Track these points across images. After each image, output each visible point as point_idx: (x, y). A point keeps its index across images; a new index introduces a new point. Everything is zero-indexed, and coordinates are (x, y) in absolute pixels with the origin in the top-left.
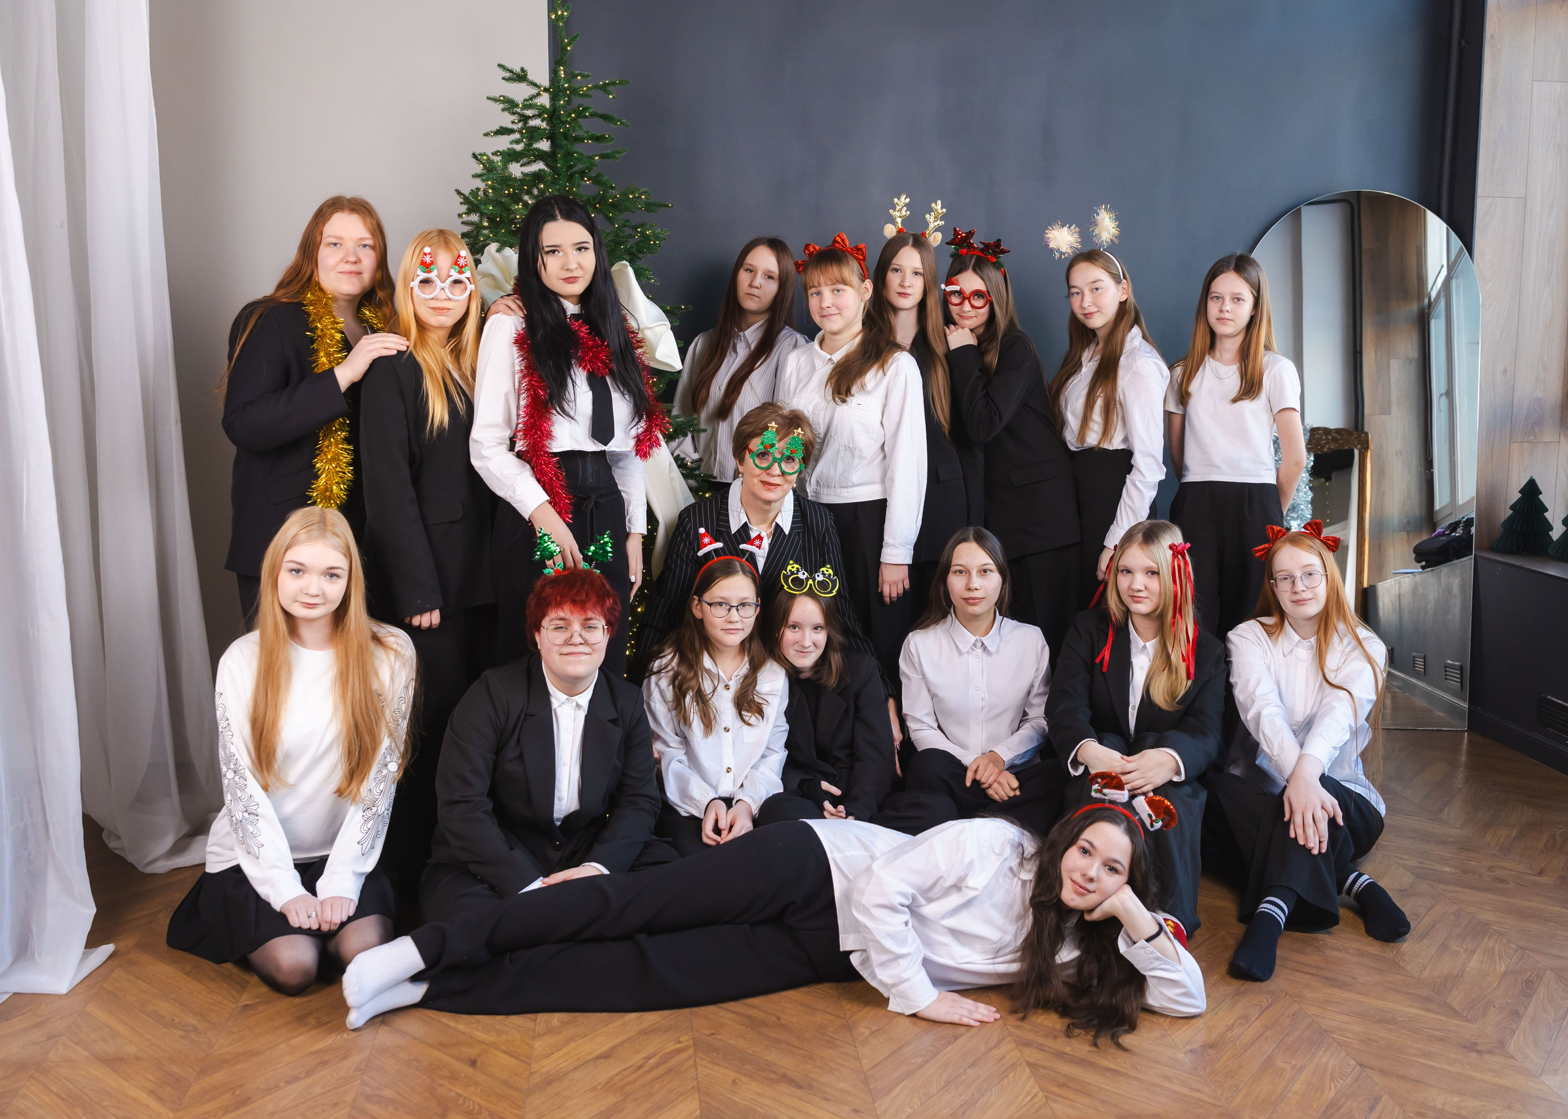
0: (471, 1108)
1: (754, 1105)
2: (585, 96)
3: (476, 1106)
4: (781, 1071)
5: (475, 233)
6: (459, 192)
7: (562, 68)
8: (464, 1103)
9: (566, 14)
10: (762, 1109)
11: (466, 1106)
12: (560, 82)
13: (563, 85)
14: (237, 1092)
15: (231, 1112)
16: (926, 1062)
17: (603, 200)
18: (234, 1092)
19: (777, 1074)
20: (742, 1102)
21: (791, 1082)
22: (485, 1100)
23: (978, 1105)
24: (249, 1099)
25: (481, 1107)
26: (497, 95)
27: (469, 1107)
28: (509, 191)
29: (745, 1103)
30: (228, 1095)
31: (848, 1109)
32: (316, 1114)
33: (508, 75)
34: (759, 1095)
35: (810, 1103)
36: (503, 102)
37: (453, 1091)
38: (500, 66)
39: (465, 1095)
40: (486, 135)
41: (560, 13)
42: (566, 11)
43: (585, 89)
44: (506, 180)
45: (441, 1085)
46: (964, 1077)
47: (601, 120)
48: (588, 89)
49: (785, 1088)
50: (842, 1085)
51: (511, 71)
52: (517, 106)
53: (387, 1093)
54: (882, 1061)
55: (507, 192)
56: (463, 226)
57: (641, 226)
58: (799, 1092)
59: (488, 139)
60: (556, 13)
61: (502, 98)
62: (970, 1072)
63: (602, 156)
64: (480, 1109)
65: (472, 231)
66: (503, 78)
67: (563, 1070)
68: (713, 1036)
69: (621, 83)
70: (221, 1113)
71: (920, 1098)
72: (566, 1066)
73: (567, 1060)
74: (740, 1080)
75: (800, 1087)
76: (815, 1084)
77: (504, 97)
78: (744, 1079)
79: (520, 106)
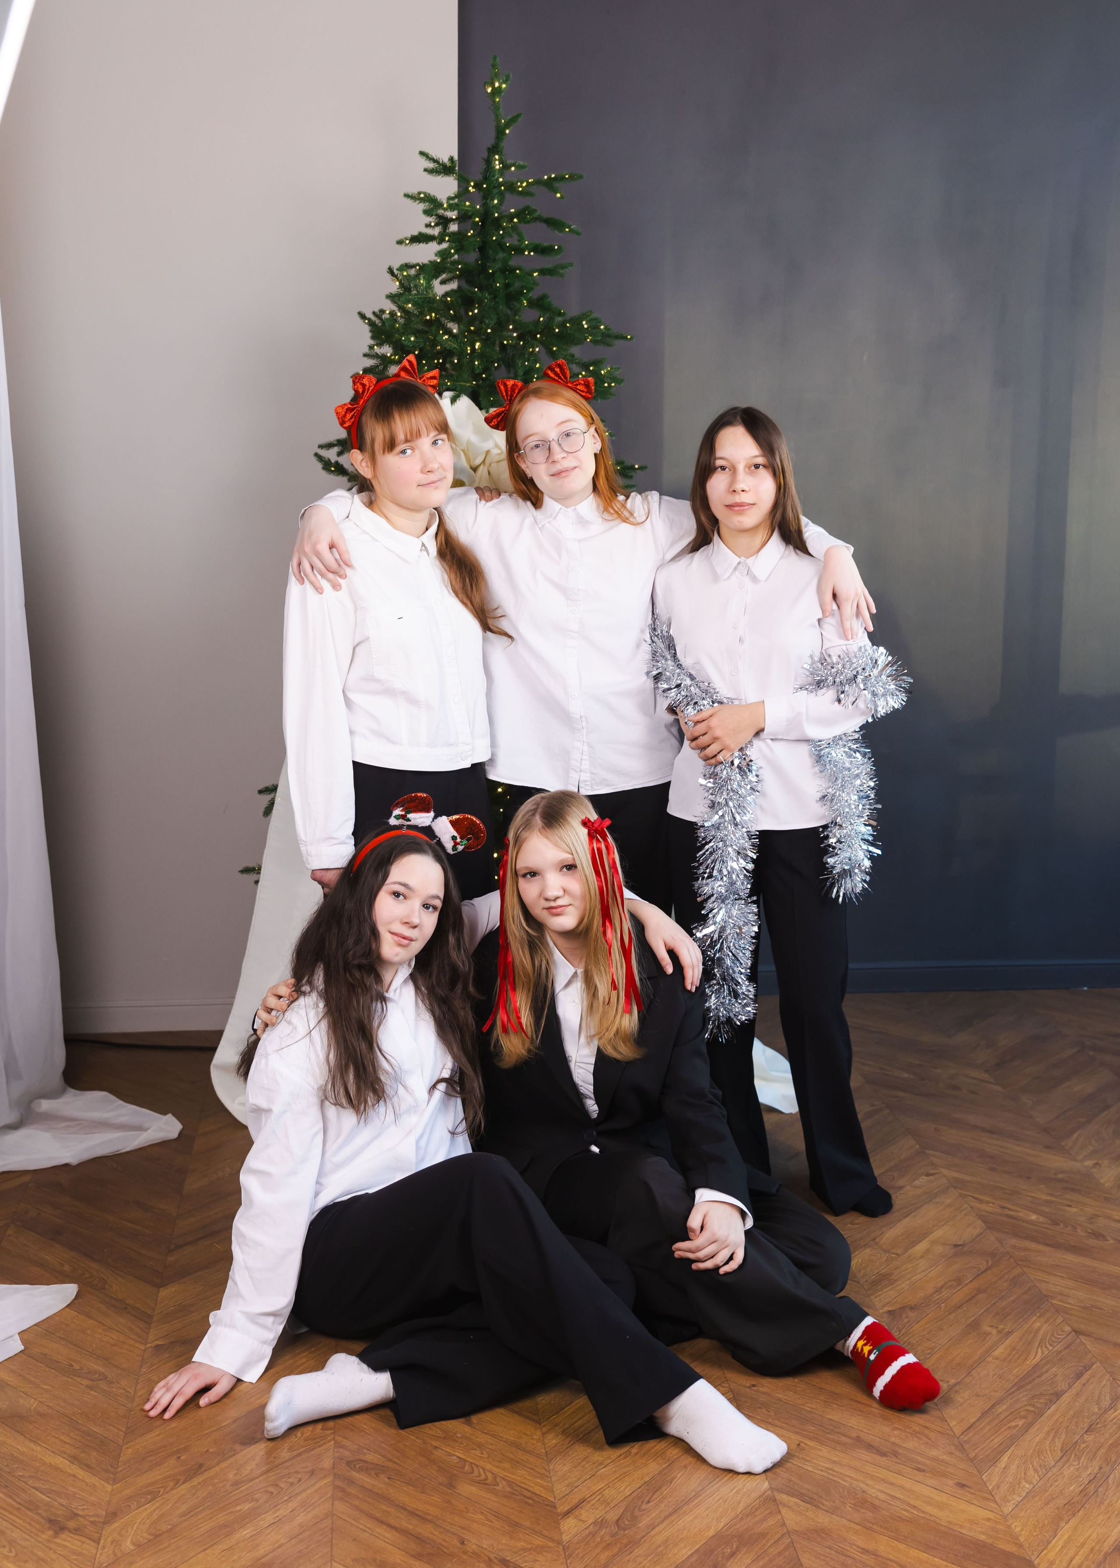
0: (483, 1477)
1: (834, 1475)
2: (525, 193)
3: (489, 1475)
4: (854, 1434)
5: (381, 368)
6: (362, 316)
7: (497, 157)
8: (473, 1472)
9: (504, 86)
10: (844, 1481)
11: (476, 1473)
12: (494, 176)
13: (497, 180)
14: (182, 1458)
15: (184, 1483)
16: (1030, 1426)
17: (547, 329)
18: (179, 1458)
19: (850, 1438)
20: (816, 1471)
21: (869, 1447)
22: (497, 1467)
23: (1110, 1481)
24: (201, 1466)
25: (495, 1476)
26: (413, 191)
27: (480, 1475)
28: (431, 316)
29: (820, 1472)
30: (173, 1461)
31: (951, 1483)
32: (292, 1484)
33: (431, 165)
34: (834, 1462)
35: (899, 1473)
36: (422, 200)
37: (454, 1455)
38: (422, 153)
39: (470, 1460)
40: (400, 242)
41: (497, 85)
42: (504, 82)
43: (524, 184)
44: (427, 302)
45: (436, 1447)
46: (1083, 1446)
47: (543, 226)
48: (529, 184)
49: (865, 1455)
50: (934, 1453)
51: (435, 161)
52: (439, 205)
53: (371, 1457)
54: (974, 1423)
55: (428, 318)
56: (366, 359)
57: (596, 363)
58: (883, 1460)
59: (402, 247)
60: (493, 85)
61: (422, 196)
62: (1089, 1438)
63: (542, 272)
64: (495, 1478)
65: (378, 366)
66: (425, 170)
67: (582, 1429)
68: (755, 1388)
69: (572, 177)
70: (171, 1484)
71: (1035, 1470)
72: (584, 1425)
73: (583, 1416)
74: (806, 1444)
75: (883, 1454)
76: (900, 1451)
77: (425, 193)
78: (811, 1443)
79: (445, 206)
